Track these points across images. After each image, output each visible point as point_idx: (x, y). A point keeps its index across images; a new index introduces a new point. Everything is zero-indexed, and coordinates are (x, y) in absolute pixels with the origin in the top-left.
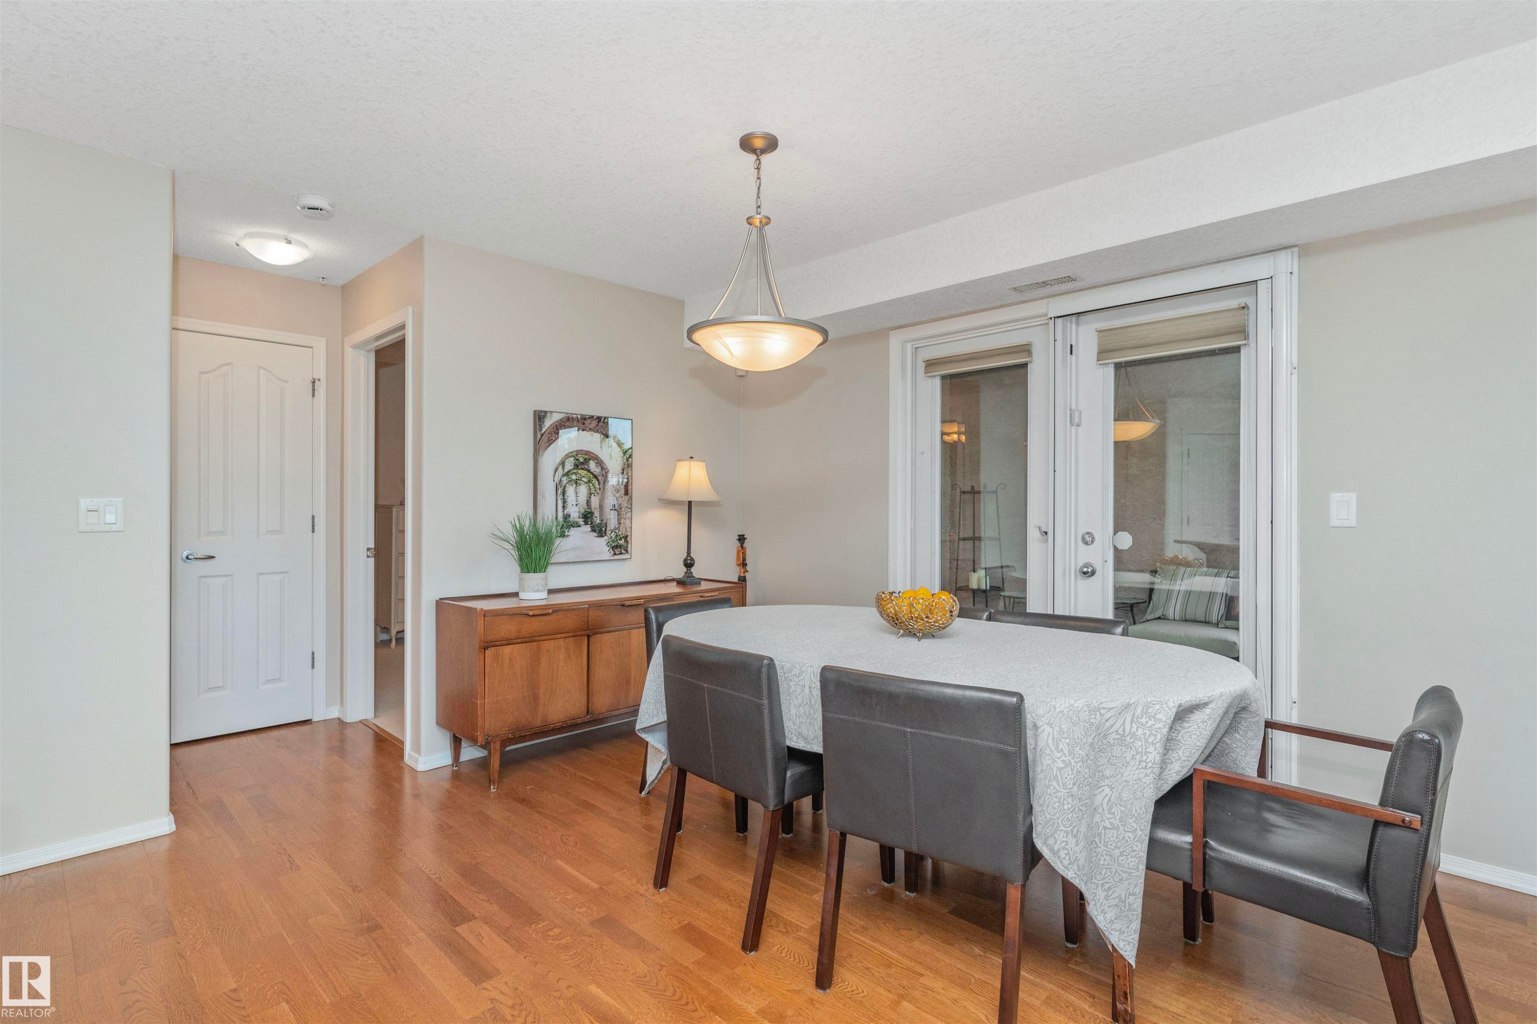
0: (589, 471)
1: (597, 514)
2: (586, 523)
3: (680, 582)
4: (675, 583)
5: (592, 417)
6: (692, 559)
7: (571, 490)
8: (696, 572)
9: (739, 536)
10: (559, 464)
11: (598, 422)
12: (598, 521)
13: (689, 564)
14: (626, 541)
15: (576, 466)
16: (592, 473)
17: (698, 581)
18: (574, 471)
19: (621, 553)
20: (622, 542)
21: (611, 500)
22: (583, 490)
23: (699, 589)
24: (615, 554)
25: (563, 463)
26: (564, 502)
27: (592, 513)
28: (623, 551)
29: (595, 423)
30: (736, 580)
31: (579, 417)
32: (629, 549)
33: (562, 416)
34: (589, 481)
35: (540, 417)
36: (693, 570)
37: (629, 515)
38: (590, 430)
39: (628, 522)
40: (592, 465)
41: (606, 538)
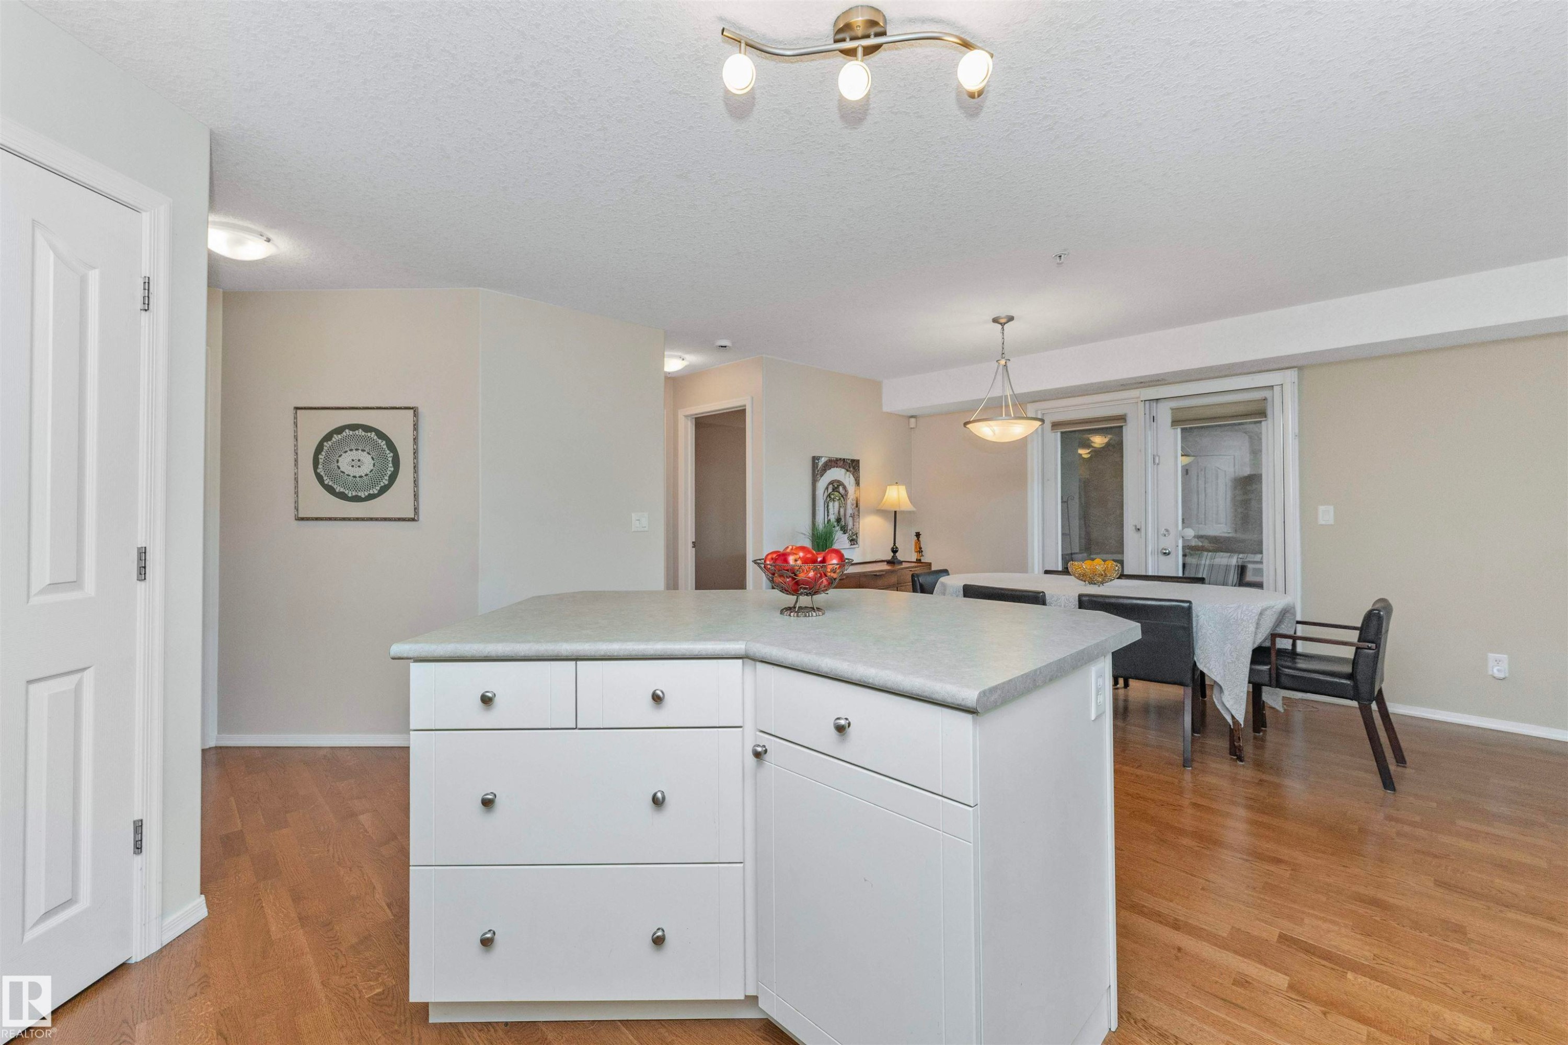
0: (839, 492)
1: (843, 520)
2: (838, 526)
3: (889, 562)
4: (886, 563)
5: (841, 459)
6: (897, 548)
7: (831, 504)
8: (900, 556)
9: (916, 533)
10: (825, 489)
11: (844, 462)
12: (843, 524)
13: (895, 551)
14: (857, 536)
15: (833, 490)
16: (841, 494)
17: (901, 562)
18: (833, 493)
19: (854, 544)
20: (854, 537)
21: (849, 511)
22: (837, 504)
23: (902, 567)
24: (851, 545)
25: (827, 488)
26: (828, 512)
27: (840, 519)
28: (855, 543)
29: (842, 462)
30: (915, 561)
31: (835, 459)
32: (858, 542)
33: (826, 459)
34: (840, 499)
35: (815, 459)
36: (897, 554)
37: (858, 520)
38: (840, 467)
39: (857, 523)
40: (841, 488)
41: (847, 534)
